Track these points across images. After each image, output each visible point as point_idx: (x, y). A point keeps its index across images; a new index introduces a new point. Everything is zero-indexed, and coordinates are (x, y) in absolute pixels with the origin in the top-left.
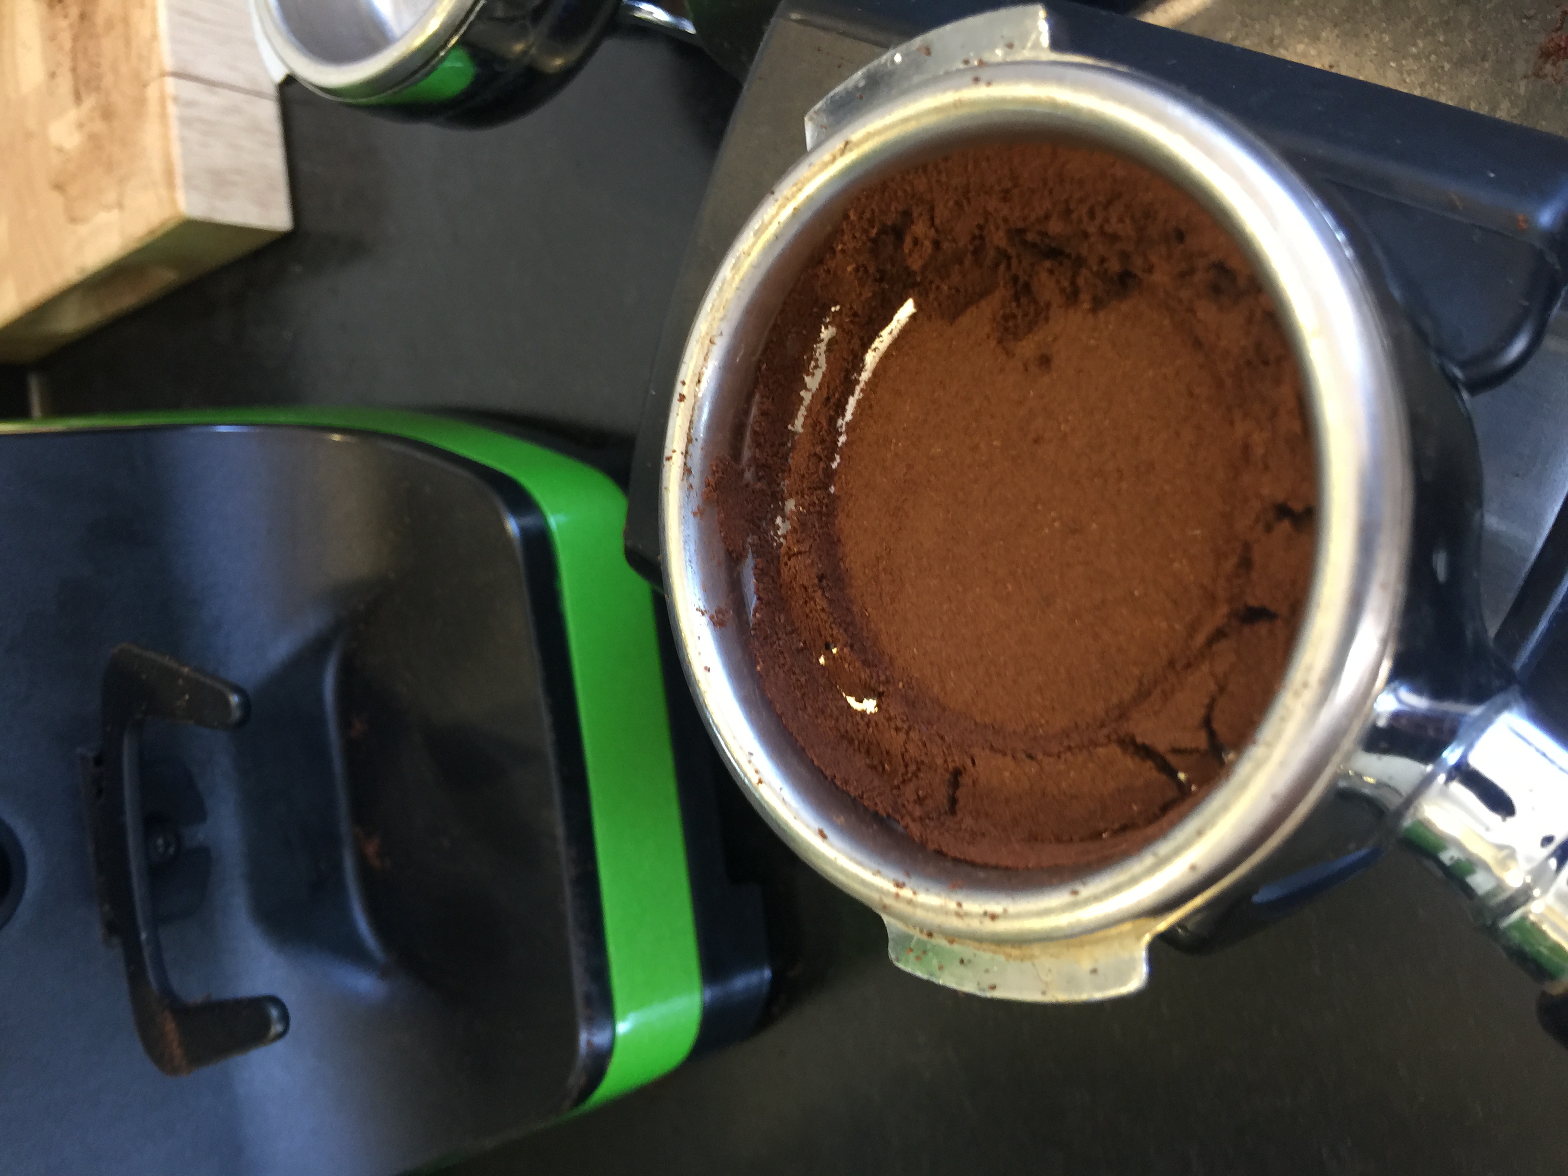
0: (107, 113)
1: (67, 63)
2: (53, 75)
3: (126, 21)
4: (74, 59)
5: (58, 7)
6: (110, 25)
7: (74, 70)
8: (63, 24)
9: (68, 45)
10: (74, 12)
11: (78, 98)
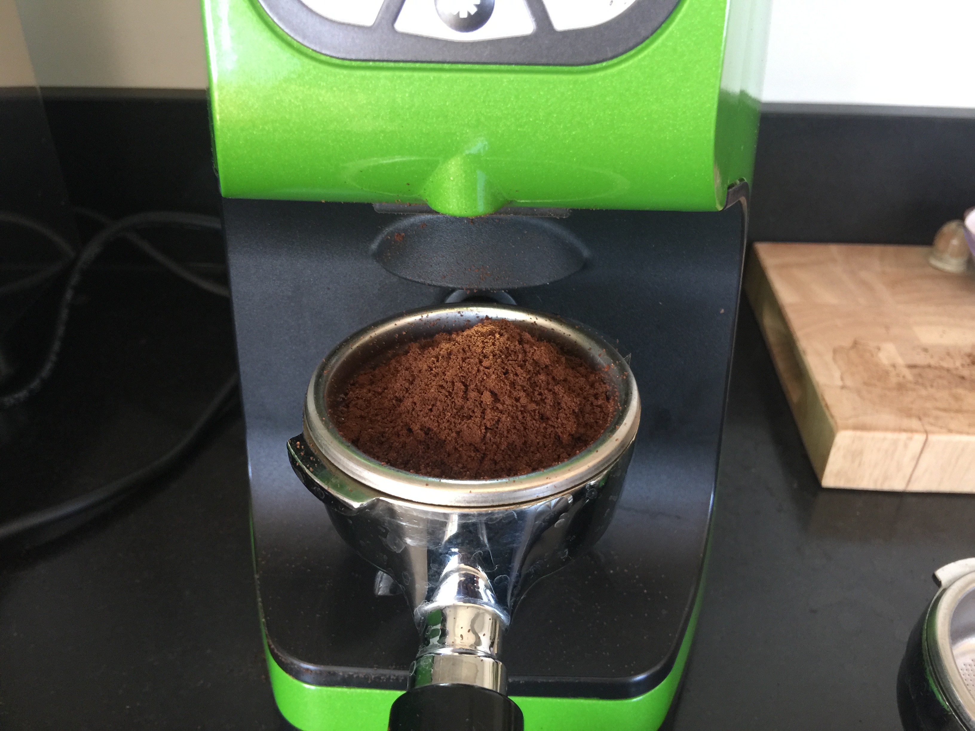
0: (901, 387)
1: (933, 362)
2: (926, 350)
3: (959, 411)
4: (936, 368)
5: (968, 361)
6: (957, 398)
7: (929, 366)
8: (958, 364)
9: (945, 364)
10: (965, 372)
11: (912, 367)
